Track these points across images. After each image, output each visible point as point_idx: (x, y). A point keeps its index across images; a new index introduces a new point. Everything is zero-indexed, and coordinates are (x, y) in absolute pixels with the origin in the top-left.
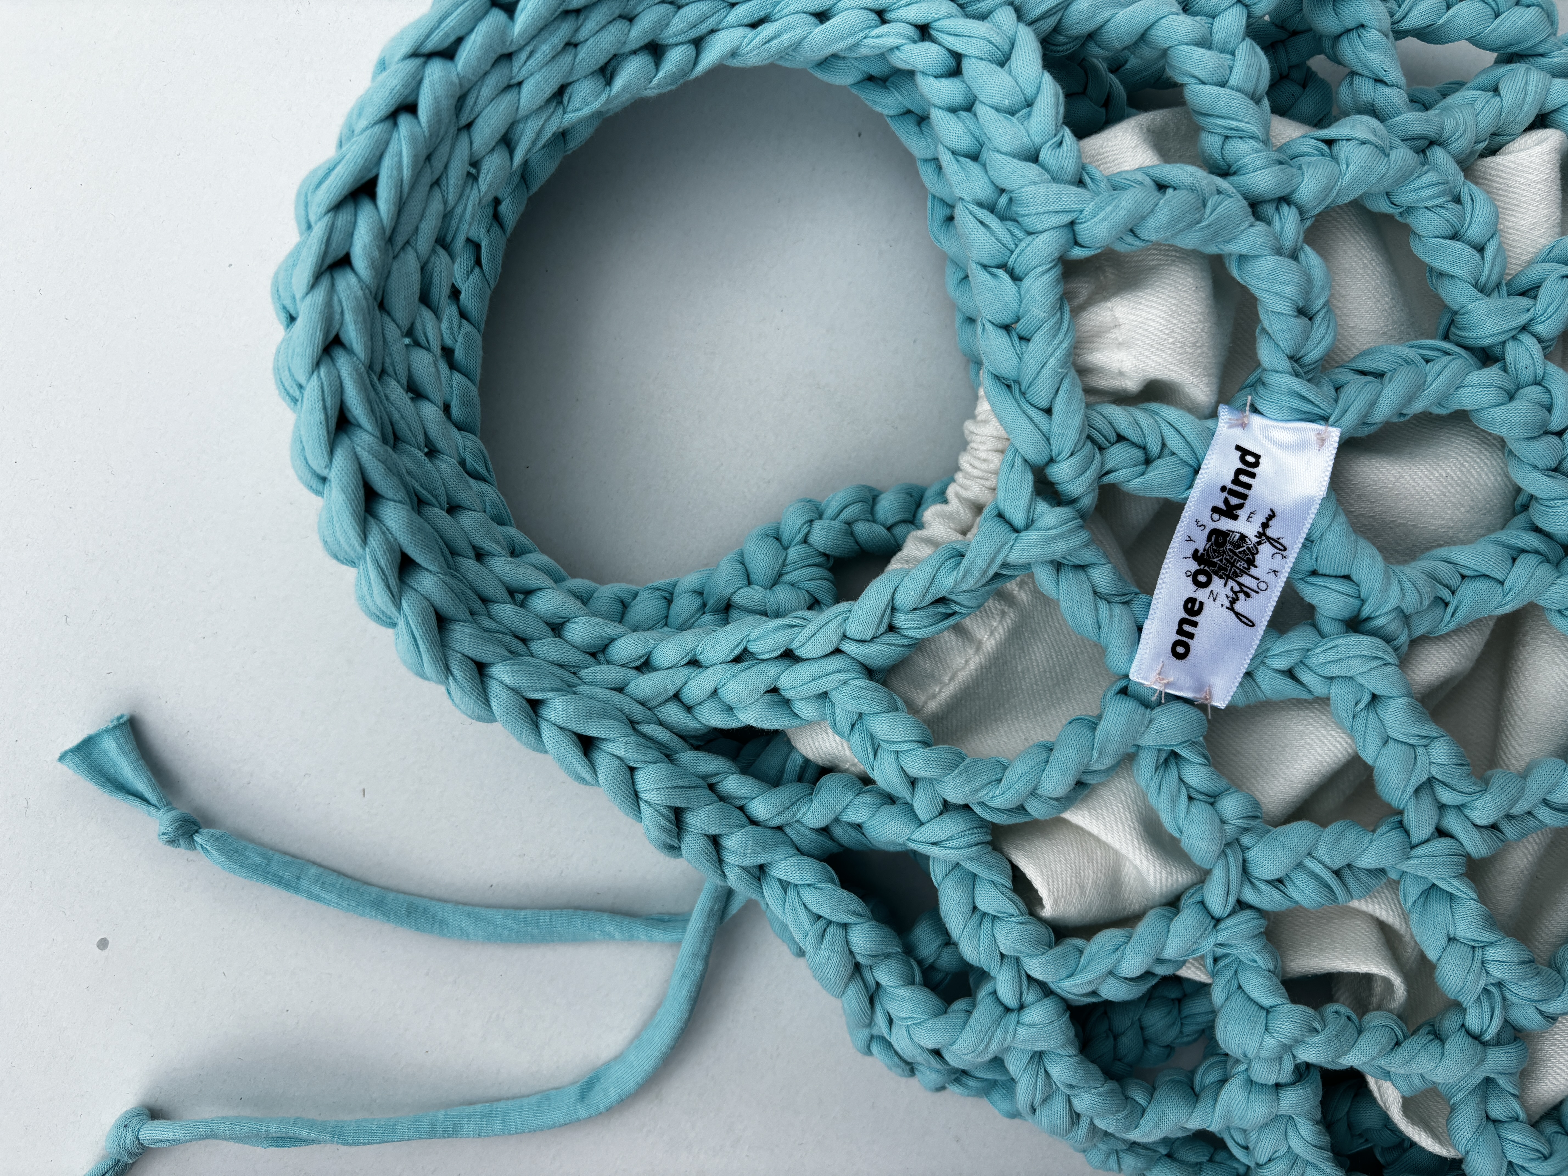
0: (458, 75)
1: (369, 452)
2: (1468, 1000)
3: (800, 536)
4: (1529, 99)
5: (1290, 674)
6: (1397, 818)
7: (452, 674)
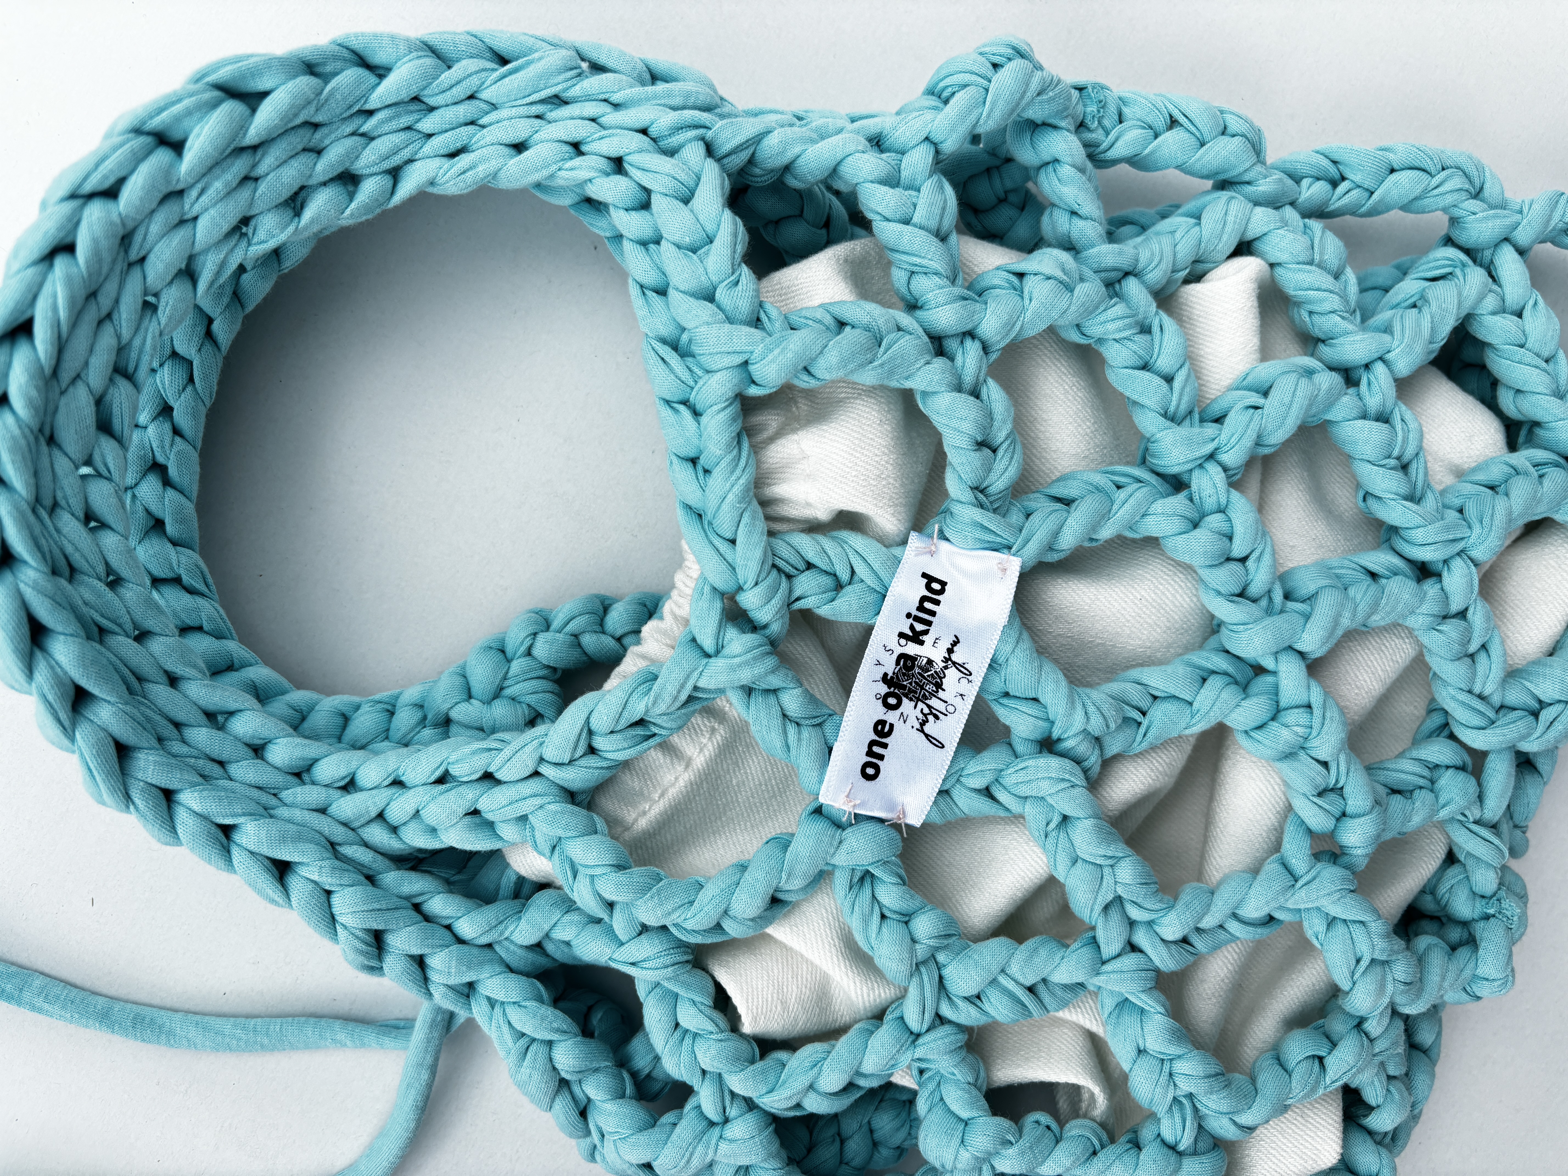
0: (120, 214)
1: (33, 588)
2: (1161, 1110)
3: (523, 649)
4: (1229, 228)
5: (987, 792)
6: (1090, 934)
7: (133, 803)
